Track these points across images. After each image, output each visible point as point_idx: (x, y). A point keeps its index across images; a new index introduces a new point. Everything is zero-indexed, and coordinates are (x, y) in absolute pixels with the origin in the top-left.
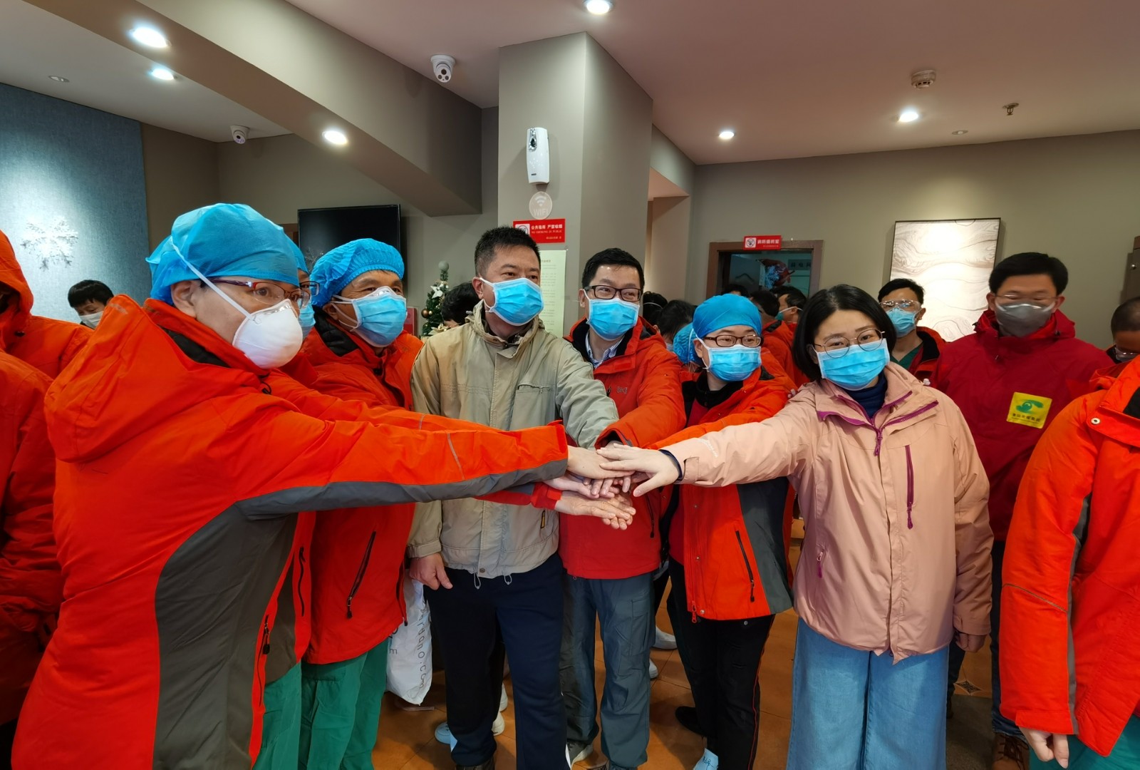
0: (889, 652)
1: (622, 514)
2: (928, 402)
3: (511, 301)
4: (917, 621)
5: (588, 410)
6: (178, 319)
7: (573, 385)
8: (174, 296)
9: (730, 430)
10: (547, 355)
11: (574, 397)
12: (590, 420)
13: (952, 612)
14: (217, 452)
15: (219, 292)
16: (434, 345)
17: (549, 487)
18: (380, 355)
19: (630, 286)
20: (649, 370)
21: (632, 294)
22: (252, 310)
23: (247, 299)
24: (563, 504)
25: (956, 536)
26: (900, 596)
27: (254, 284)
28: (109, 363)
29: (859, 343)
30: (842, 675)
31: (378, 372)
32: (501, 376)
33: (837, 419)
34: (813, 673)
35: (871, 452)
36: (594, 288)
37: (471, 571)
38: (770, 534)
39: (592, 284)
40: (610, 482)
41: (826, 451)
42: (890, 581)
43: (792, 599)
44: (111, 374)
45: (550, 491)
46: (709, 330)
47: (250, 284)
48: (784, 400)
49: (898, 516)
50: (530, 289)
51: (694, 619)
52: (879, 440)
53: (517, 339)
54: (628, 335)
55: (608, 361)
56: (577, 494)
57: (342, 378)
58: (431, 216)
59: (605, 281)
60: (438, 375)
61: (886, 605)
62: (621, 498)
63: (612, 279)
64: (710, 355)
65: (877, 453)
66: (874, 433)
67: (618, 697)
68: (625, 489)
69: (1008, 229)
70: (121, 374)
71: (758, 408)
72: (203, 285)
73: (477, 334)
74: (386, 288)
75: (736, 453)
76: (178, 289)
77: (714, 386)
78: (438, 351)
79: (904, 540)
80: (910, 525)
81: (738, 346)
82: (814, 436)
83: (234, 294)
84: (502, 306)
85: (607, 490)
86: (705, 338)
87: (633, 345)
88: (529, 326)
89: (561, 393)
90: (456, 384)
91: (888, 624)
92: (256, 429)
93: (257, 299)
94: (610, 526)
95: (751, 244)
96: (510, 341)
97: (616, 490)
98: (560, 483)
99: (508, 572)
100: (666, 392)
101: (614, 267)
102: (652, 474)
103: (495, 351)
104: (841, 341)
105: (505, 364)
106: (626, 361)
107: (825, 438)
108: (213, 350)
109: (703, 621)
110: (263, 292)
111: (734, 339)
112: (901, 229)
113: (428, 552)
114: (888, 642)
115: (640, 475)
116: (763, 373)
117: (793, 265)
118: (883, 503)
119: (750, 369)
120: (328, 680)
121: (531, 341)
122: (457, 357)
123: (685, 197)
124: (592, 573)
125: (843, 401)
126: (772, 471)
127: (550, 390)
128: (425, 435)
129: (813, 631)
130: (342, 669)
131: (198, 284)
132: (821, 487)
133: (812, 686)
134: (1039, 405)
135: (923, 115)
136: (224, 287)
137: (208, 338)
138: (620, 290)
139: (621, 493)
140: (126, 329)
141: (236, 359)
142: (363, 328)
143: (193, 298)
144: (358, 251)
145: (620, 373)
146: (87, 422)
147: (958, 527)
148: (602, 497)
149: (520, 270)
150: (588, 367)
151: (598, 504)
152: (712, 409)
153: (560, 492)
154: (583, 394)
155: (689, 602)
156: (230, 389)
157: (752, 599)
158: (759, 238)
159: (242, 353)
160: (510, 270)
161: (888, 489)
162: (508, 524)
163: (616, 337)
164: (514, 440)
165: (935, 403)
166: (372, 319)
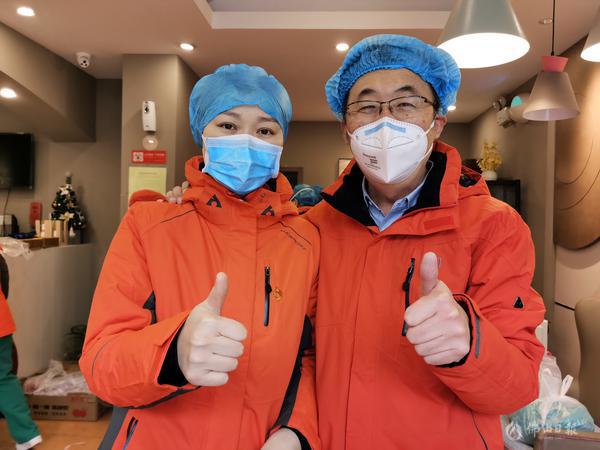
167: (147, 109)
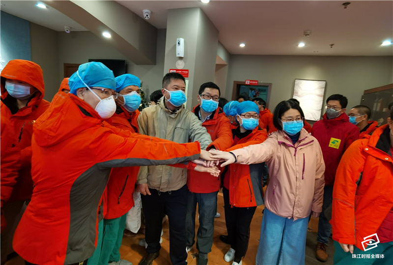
0: (292, 218)
1: (216, 172)
2: (311, 140)
3: (176, 98)
4: (301, 208)
5: (201, 137)
6: (79, 100)
7: (196, 128)
8: (77, 92)
9: (251, 146)
10: (186, 117)
11: (196, 132)
12: (202, 141)
13: (312, 206)
14: (92, 146)
15: (92, 92)
16: (146, 111)
17: (193, 163)
18: (130, 115)
19: (216, 96)
20: (221, 125)
21: (216, 98)
22: (102, 98)
23: (101, 95)
24: (197, 168)
25: (315, 182)
26: (298, 201)
27: (104, 90)
28: (59, 115)
29: (296, 120)
30: (277, 225)
31: (130, 121)
32: (170, 124)
33: (284, 144)
34: (268, 225)
35: (293, 155)
36: (204, 95)
37: (158, 189)
38: (258, 180)
39: (203, 94)
40: (213, 162)
41: (279, 154)
42: (295, 196)
43: (264, 201)
44: (59, 118)
45: (193, 164)
46: (242, 112)
47: (103, 90)
48: (266, 137)
49: (299, 176)
50: (183, 94)
51: (232, 207)
52: (296, 151)
53: (176, 111)
54: (214, 112)
55: (207, 121)
56: (202, 165)
57: (120, 123)
58: (137, 64)
59: (208, 93)
60: (147, 122)
61: (293, 203)
62: (215, 167)
63: (210, 93)
64: (242, 121)
65: (295, 155)
66: (294, 149)
67: (204, 232)
68: (217, 164)
69: (328, 84)
70: (62, 118)
71: (257, 139)
72: (87, 89)
73: (162, 108)
74: (135, 92)
75: (253, 154)
76: (79, 90)
77: (242, 131)
78: (147, 114)
79: (301, 183)
80: (303, 179)
81: (252, 118)
82: (276, 149)
83: (97, 93)
84: (173, 100)
85: (212, 164)
86: (240, 115)
87: (216, 116)
88: (181, 107)
89: (191, 131)
90: (154, 126)
91: (293, 209)
92: (103, 139)
93: (104, 95)
94: (213, 176)
95: (248, 82)
96: (174, 112)
97: (214, 164)
98: (197, 161)
99: (171, 190)
100: (227, 132)
101: (211, 89)
102: (227, 160)
103: (168, 115)
104: (291, 119)
105: (171, 120)
106: (213, 121)
107: (279, 150)
108: (89, 112)
109: (235, 207)
110: (106, 92)
111: (250, 116)
112: (297, 82)
113: (143, 182)
114: (293, 215)
115: (223, 160)
116: (259, 128)
117: (259, 90)
118: (295, 171)
119: (255, 126)
120: (109, 224)
121: (181, 112)
122: (154, 116)
123: (226, 65)
124: (198, 191)
125: (286, 138)
126: (263, 160)
127: (187, 129)
128: (156, 144)
129: (270, 211)
130: (114, 221)
131: (86, 89)
132: (277, 166)
133: (268, 228)
134: (337, 142)
135: (306, 45)
136: (94, 90)
137: (87, 107)
138: (213, 97)
139: (216, 165)
140: (64, 103)
141: (95, 115)
142: (126, 105)
143: (83, 93)
144: (127, 78)
145: (211, 125)
146: (52, 134)
147: (316, 180)
148: (210, 167)
149: (179, 87)
150: (200, 122)
151: (208, 168)
152: (242, 139)
153: (196, 164)
154: (199, 132)
155: (230, 201)
156: (95, 125)
157: (251, 201)
158: (251, 81)
159: (97, 113)
160: (176, 87)
161: (297, 167)
162: (171, 174)
163: (210, 112)
164: (184, 146)
165: (313, 141)
166: (130, 102)
167: (179, 43)
